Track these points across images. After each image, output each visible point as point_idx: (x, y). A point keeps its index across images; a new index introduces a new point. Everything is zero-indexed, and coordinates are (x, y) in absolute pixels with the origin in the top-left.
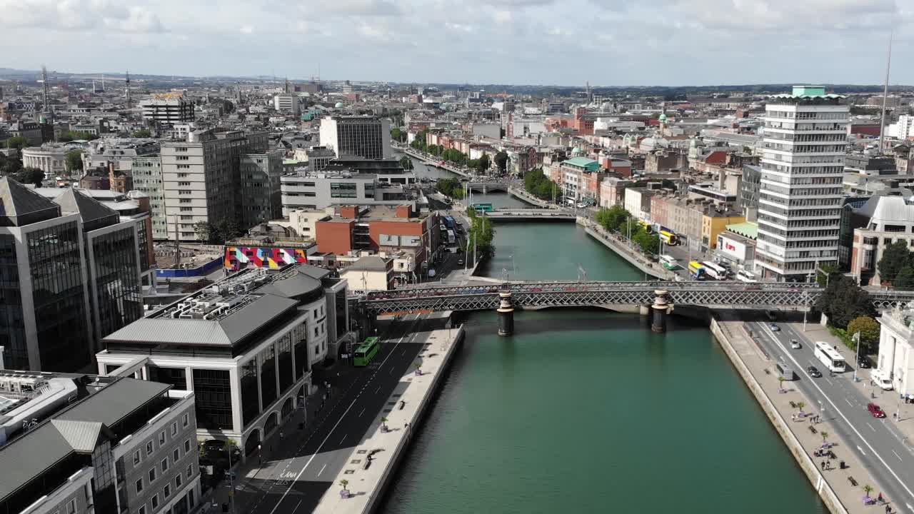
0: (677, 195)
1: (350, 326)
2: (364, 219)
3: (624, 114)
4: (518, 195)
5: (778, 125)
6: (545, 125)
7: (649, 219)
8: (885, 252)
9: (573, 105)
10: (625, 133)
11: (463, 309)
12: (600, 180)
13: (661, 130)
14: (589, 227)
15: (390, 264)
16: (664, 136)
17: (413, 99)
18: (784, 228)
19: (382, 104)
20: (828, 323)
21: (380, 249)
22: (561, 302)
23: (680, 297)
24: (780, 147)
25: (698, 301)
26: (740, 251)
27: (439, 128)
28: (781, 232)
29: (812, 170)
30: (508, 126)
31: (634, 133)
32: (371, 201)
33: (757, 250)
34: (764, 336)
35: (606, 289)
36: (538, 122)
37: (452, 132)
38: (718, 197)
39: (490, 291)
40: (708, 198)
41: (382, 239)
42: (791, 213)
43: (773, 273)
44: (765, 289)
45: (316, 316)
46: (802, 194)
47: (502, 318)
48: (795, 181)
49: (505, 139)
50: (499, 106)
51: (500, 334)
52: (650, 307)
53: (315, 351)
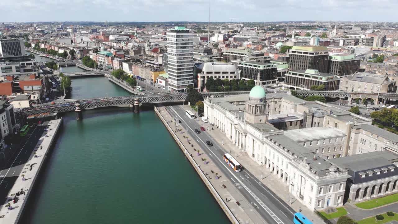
0: (141, 64)
1: (16, 122)
2: (17, 81)
3: (121, 33)
4: (80, 66)
5: (171, 40)
6: (90, 38)
7: (132, 73)
8: (207, 80)
9: (101, 29)
10: (121, 41)
11: (61, 112)
12: (112, 59)
13: (135, 39)
14: (109, 77)
15: (30, 97)
16: (136, 42)
17: (33, 29)
18: (176, 75)
19: (19, 32)
20: (190, 104)
21: (25, 92)
22: (100, 106)
23: (143, 100)
24: (172, 47)
25: (149, 101)
26: (163, 83)
27: (45, 41)
28: (175, 76)
29: (183, 55)
30: (74, 39)
31: (125, 41)
32: (19, 73)
33: (169, 82)
34: (171, 110)
35: (116, 100)
36: (86, 37)
37: (50, 42)
38: (156, 64)
39: (71, 104)
40: (152, 65)
41: (25, 88)
42: (178, 69)
43: (174, 90)
44: (171, 95)
45: (3, 119)
46: (180, 63)
47: (77, 114)
48: (178, 59)
49: (73, 44)
50: (70, 30)
51: (77, 119)
52: (133, 104)
53: (4, 132)
